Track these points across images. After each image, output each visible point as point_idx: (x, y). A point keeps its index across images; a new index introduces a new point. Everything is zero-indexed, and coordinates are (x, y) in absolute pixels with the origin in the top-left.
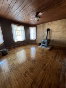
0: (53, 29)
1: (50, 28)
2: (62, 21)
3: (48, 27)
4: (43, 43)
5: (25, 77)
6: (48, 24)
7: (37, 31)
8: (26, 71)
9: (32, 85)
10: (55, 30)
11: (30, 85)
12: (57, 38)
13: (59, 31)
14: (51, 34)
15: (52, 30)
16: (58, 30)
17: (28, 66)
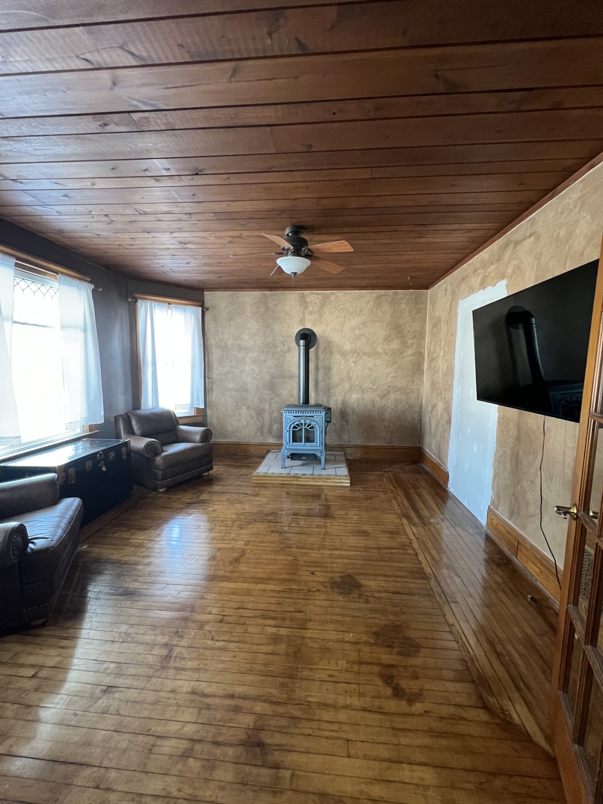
0: (336, 338)
1: (317, 330)
2: (379, 297)
3: (302, 320)
4: (296, 438)
5: (418, 707)
6: (304, 303)
7: (212, 341)
8: (376, 669)
9: (485, 707)
10: (347, 347)
11: (483, 716)
12: (368, 396)
13: (373, 354)
14: (328, 369)
15: (329, 343)
16: (367, 349)
17: (350, 637)
